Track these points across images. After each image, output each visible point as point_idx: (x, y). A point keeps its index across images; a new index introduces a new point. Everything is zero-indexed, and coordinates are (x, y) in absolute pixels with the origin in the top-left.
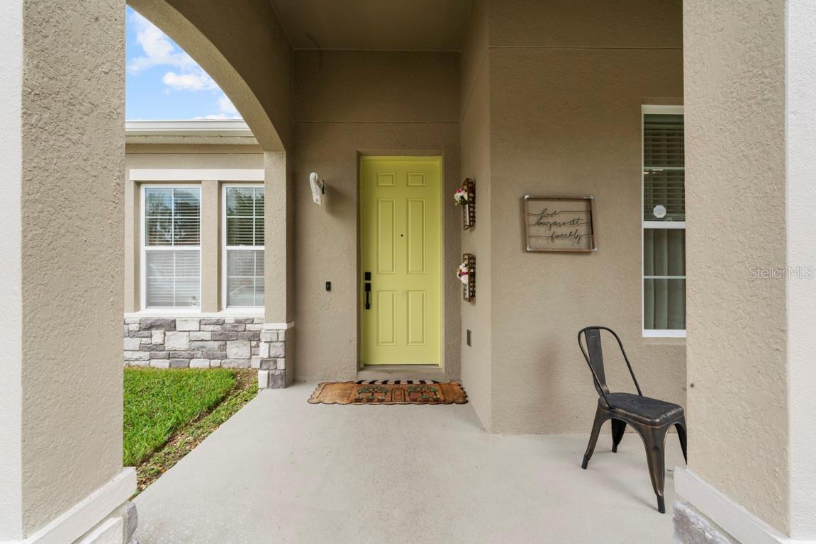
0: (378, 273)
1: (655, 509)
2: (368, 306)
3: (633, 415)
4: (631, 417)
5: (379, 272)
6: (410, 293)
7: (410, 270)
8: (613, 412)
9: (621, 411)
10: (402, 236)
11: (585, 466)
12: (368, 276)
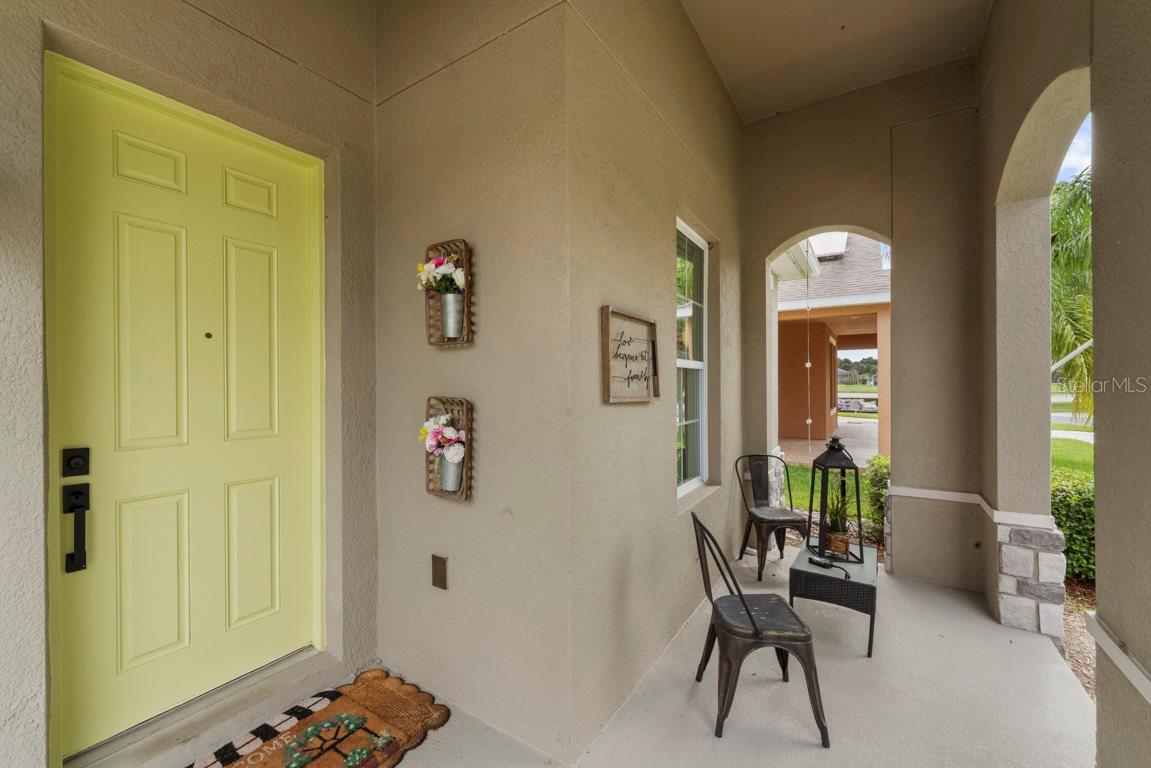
0: (119, 447)
1: (816, 746)
2: (76, 561)
3: (787, 634)
4: (785, 638)
5: (123, 444)
6: (234, 492)
7: (233, 428)
8: (761, 638)
9: (770, 633)
10: (209, 336)
11: (719, 733)
12: (76, 460)
